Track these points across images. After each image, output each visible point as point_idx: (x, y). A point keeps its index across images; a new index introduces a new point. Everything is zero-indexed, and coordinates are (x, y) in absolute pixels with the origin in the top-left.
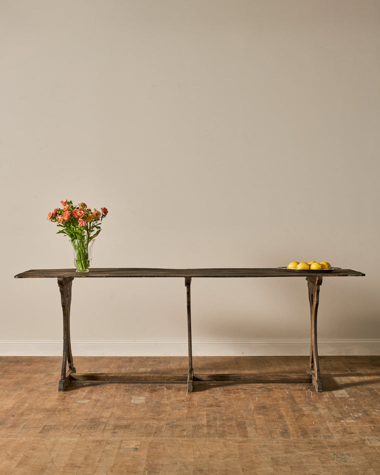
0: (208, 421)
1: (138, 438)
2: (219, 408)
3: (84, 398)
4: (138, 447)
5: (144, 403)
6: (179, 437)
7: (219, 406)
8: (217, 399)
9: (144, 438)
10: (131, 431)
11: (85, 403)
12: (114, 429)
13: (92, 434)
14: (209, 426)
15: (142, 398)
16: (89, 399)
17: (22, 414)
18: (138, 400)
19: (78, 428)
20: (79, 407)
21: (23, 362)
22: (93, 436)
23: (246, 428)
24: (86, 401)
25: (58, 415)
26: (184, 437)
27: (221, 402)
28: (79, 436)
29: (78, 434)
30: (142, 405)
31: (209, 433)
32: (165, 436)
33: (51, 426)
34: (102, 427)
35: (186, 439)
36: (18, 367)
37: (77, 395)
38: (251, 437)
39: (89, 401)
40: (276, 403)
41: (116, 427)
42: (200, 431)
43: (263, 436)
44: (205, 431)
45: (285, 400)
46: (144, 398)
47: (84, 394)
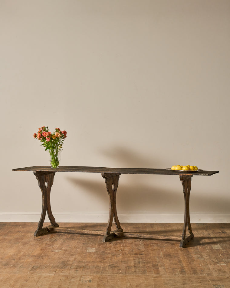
0: (135, 264)
1: (91, 274)
2: (141, 255)
3: (58, 249)
4: (91, 280)
5: (95, 252)
6: (117, 274)
7: (141, 254)
8: (140, 250)
9: (95, 274)
10: (87, 270)
11: (58, 252)
12: (76, 268)
13: (63, 271)
14: (135, 267)
15: (93, 249)
16: (61, 249)
17: (19, 259)
18: (91, 250)
19: (54, 268)
20: (54, 254)
21: (20, 226)
22: (64, 273)
23: (158, 268)
24: (59, 251)
25: (42, 259)
26: (120, 274)
27: (142, 251)
28: (55, 272)
29: (54, 271)
30: (93, 253)
31: (136, 271)
32: (108, 273)
33: (37, 266)
34: (69, 267)
35: (121, 275)
36: (17, 229)
37: (53, 247)
38: (162, 274)
39: (61, 250)
40: (177, 252)
41: (77, 267)
42: (130, 270)
43: (169, 274)
44: (133, 270)
45: (182, 251)
46: (95, 249)
47: (58, 246)
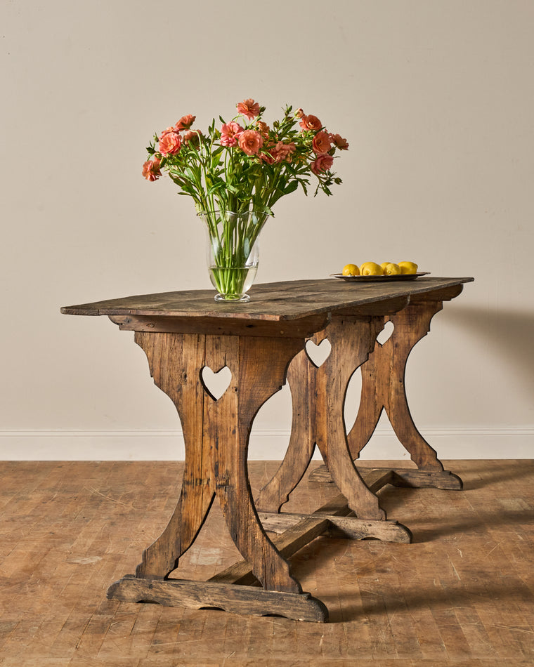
1: (211, 657)
2: (384, 575)
3: (90, 552)
5: (220, 563)
6: (311, 654)
7: (383, 571)
8: (374, 554)
9: (226, 656)
10: (195, 637)
11: (90, 565)
12: (155, 632)
13: (105, 645)
15: (213, 551)
16: (100, 554)
18: (206, 556)
19: (73, 629)
20: (78, 573)
22: (106, 650)
23: (458, 628)
24: (95, 559)
25: (30, 595)
26: (320, 653)
27: (385, 560)
28: (73, 650)
29: (71, 645)
30: (214, 568)
31: (377, 642)
32: (276, 651)
33: (11, 622)
34: (128, 625)
35: (325, 658)
37: (75, 544)
38: (477, 654)
39: (99, 558)
40: (505, 562)
42: (355, 635)
43: (505, 651)
44: (367, 637)
45: (522, 556)
46: (218, 551)
47: (90, 542)
